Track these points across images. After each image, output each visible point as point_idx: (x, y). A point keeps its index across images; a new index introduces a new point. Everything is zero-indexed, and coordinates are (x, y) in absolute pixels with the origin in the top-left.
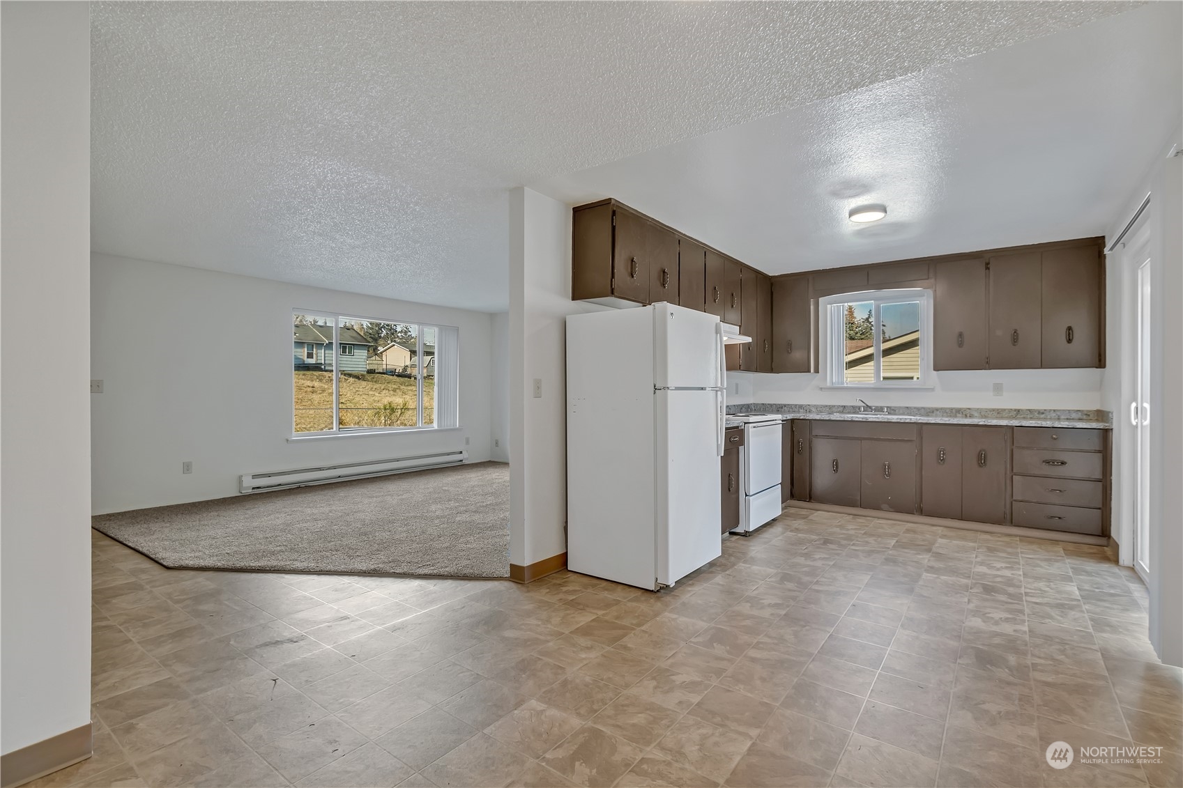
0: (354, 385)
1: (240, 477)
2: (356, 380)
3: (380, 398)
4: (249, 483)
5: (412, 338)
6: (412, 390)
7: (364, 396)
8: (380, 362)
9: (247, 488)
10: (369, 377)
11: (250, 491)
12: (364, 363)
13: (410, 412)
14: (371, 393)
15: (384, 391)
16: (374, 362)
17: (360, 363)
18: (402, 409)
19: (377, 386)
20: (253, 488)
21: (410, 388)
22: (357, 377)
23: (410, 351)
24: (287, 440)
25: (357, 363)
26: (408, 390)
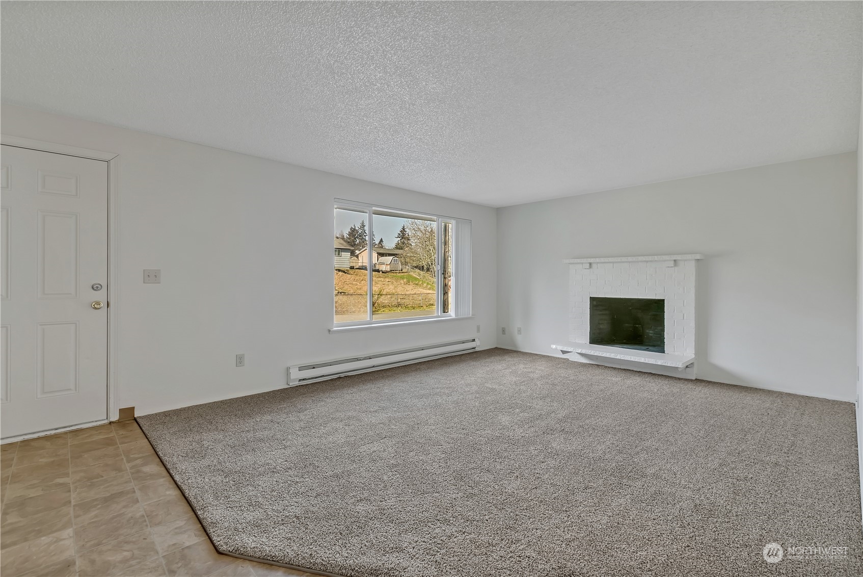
0: (342, 277)
1: (288, 369)
2: (343, 273)
3: (361, 287)
4: (296, 376)
5: (376, 245)
6: (381, 281)
7: (350, 285)
8: (357, 261)
9: (294, 380)
10: (351, 271)
11: (297, 383)
12: (348, 262)
13: (383, 297)
14: (354, 283)
15: (363, 282)
16: (354, 261)
17: (345, 262)
18: (378, 295)
19: (358, 278)
20: (300, 380)
21: (379, 279)
22: (344, 272)
23: (377, 253)
24: (329, 331)
25: (343, 262)
26: (379, 281)
